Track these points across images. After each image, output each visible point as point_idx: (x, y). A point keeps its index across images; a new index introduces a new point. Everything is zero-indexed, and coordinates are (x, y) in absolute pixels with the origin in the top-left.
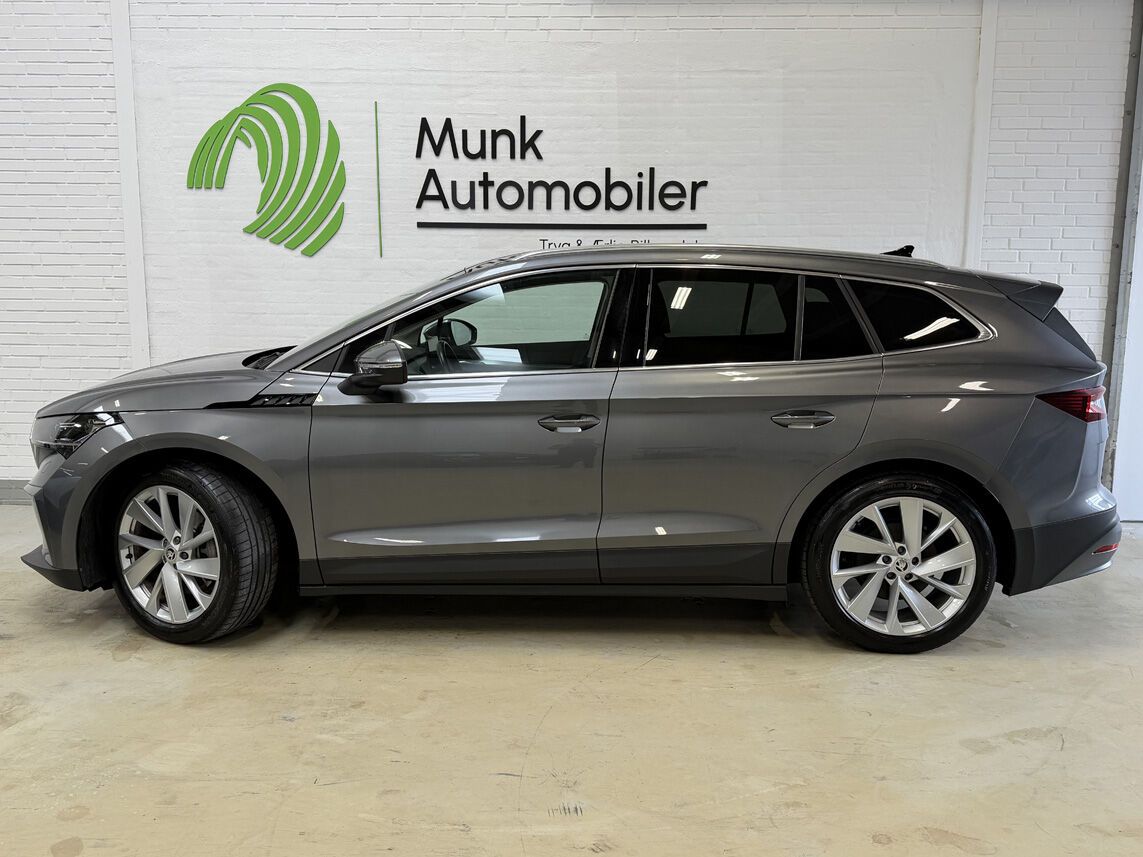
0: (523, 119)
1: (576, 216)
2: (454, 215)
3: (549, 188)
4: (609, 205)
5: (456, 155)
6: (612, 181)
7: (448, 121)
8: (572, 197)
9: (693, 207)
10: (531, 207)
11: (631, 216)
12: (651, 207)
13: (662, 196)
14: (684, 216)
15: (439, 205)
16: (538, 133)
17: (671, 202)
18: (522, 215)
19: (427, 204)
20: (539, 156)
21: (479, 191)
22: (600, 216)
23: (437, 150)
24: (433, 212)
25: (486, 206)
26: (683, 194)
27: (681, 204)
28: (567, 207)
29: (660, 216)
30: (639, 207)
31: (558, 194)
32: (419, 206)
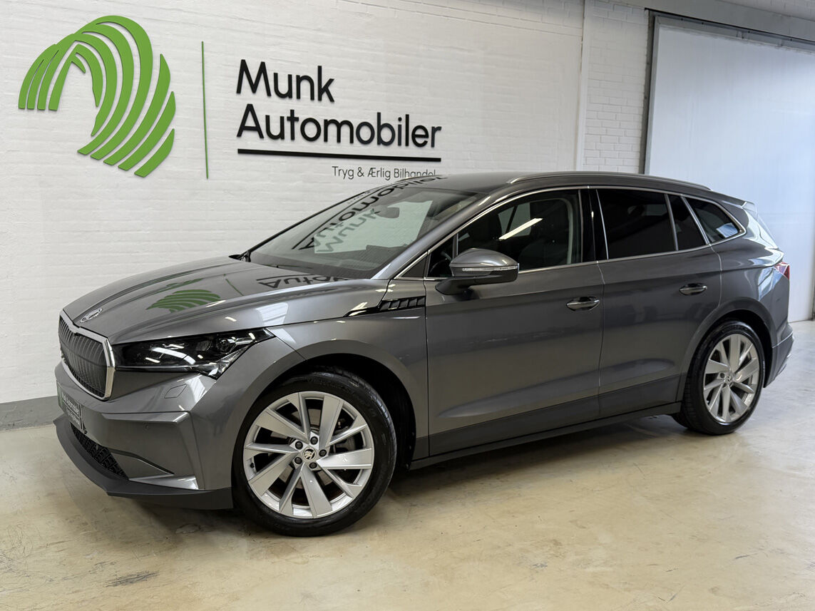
0: (320, 68)
1: (358, 149)
2: (267, 144)
3: (339, 125)
4: (380, 142)
5: (269, 94)
6: (382, 123)
7: (263, 65)
8: (355, 134)
9: (433, 145)
10: (326, 140)
11: (394, 150)
12: (407, 144)
13: (414, 136)
14: (426, 152)
15: (256, 134)
16: (331, 81)
17: (420, 141)
18: (318, 146)
19: (245, 134)
20: (331, 100)
21: (287, 125)
22: (374, 149)
23: (254, 88)
24: (251, 140)
25: (293, 138)
26: (426, 136)
27: (425, 143)
28: (352, 141)
29: (412, 151)
30: (400, 144)
31: (345, 130)
32: (239, 135)
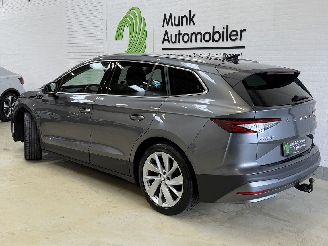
0: (190, 11)
1: (204, 44)
2: (172, 46)
3: (196, 35)
4: (214, 40)
5: (172, 26)
6: (215, 31)
7: (171, 14)
8: (203, 38)
9: (240, 40)
10: (191, 42)
11: (221, 44)
12: (227, 40)
13: (231, 36)
14: (238, 43)
15: (167, 42)
16: (194, 15)
17: (233, 38)
18: (189, 45)
19: (165, 42)
20: (194, 24)
21: (178, 37)
22: (211, 44)
23: (168, 25)
24: (167, 45)
25: (179, 42)
26: (237, 35)
27: (236, 39)
28: (201, 41)
29: (230, 43)
30: (223, 40)
31: (199, 36)
32: (163, 43)
